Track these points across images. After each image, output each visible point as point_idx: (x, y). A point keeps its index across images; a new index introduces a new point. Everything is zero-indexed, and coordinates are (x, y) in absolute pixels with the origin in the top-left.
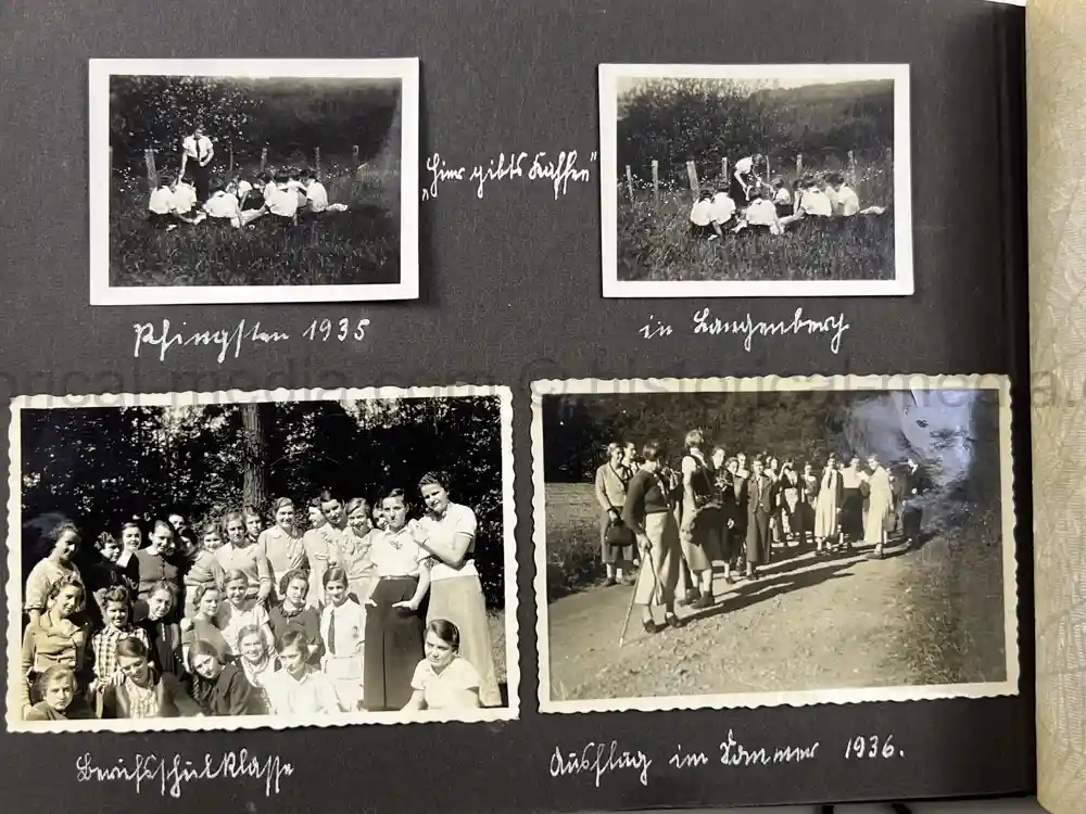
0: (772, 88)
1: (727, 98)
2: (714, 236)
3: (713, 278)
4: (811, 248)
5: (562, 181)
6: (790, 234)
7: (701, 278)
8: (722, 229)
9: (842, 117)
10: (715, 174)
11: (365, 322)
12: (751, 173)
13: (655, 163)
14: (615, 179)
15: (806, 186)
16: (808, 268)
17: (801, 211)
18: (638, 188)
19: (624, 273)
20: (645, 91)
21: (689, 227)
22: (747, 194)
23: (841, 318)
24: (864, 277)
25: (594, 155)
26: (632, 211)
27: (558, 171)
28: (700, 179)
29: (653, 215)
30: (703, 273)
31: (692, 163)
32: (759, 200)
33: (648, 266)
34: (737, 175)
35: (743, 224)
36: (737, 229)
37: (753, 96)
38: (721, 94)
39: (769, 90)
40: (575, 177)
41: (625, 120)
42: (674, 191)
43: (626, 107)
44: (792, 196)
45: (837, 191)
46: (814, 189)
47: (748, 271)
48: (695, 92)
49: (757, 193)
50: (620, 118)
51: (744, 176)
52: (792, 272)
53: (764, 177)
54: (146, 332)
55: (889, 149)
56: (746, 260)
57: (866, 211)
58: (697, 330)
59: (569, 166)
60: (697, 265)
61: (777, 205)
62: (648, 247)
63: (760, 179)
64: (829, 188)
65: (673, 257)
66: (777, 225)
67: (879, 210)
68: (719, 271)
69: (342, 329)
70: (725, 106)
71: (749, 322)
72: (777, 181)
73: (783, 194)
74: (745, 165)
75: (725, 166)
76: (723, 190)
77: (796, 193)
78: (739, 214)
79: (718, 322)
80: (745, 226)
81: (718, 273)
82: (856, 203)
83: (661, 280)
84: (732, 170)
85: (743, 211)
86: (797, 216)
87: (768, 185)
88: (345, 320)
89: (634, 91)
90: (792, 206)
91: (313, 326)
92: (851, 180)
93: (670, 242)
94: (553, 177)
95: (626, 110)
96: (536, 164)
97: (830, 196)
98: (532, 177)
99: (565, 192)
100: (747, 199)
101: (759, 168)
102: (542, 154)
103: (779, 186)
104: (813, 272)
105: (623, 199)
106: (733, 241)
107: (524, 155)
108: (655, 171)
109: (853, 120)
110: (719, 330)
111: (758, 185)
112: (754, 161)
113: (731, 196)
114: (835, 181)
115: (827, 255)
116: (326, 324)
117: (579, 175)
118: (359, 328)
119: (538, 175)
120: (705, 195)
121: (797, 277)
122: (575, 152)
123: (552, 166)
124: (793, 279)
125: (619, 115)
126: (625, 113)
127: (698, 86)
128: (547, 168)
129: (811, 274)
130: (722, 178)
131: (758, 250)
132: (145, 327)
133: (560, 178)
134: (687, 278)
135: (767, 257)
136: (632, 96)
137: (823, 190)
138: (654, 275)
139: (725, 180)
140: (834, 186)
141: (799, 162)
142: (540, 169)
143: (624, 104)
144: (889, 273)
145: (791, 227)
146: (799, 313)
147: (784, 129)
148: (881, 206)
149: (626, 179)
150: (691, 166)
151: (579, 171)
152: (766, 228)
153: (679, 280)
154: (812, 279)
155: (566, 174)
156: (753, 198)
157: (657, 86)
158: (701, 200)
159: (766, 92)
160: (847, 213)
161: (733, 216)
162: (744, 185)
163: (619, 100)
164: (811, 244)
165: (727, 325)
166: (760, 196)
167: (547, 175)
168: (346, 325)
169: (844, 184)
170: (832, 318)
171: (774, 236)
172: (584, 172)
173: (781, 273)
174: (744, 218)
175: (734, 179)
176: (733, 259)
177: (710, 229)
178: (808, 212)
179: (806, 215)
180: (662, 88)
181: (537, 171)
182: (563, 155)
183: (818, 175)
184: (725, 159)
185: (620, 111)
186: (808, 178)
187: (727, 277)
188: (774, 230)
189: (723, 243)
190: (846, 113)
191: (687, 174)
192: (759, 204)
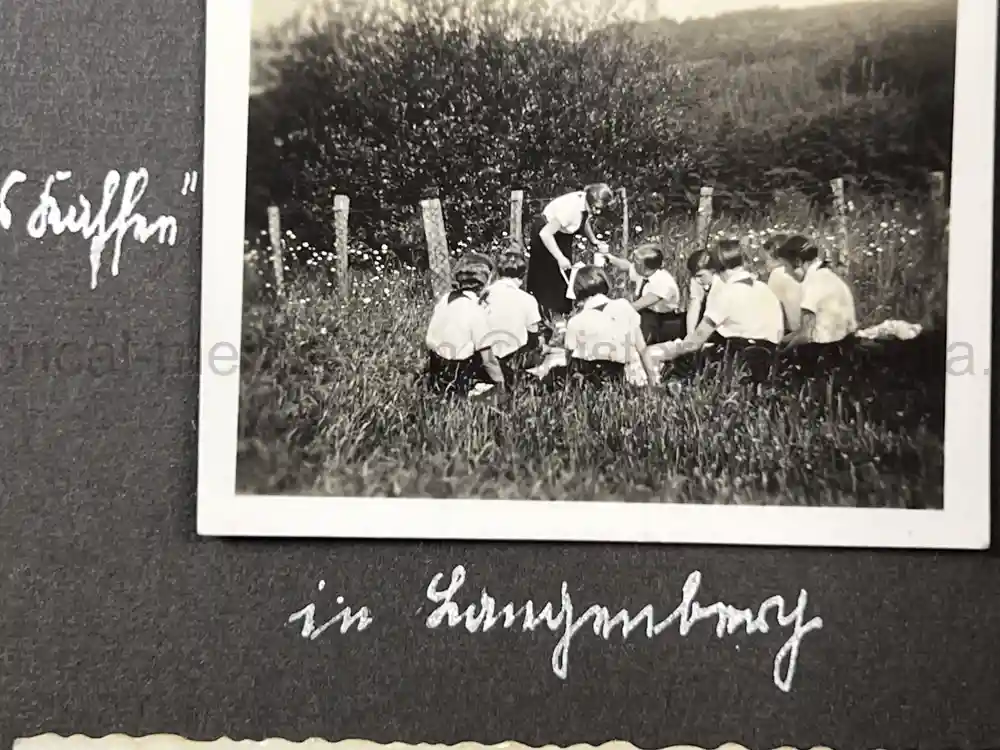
0: (642, 19)
1: (529, 41)
2: (482, 387)
3: (475, 492)
4: (726, 423)
5: (110, 243)
6: (677, 386)
7: (446, 492)
8: (506, 371)
9: (818, 93)
10: (496, 230)
12: (581, 231)
13: (342, 203)
14: (240, 241)
15: (719, 267)
16: (717, 473)
17: (707, 330)
18: (296, 263)
19: (253, 475)
20: (322, 21)
21: (422, 363)
22: (571, 283)
23: (802, 601)
24: (863, 500)
25: (190, 180)
26: (279, 320)
27: (100, 219)
28: (452, 246)
29: (334, 331)
30: (454, 480)
31: (437, 202)
32: (600, 299)
33: (318, 458)
34: (547, 235)
35: (558, 359)
36: (541, 371)
37: (597, 39)
38: (513, 34)
39: (633, 25)
40: (143, 233)
41: (269, 94)
42: (388, 271)
43: (274, 63)
44: (683, 286)
45: (800, 279)
46: (740, 273)
47: (567, 476)
48: (447, 28)
49: (595, 279)
50: (259, 90)
51: (563, 239)
52: (675, 481)
53: (613, 240)
55: (939, 175)
56: (564, 449)
57: (871, 333)
58: (433, 621)
59: (127, 205)
60: (438, 458)
61: (645, 312)
62: (315, 412)
63: (604, 246)
64: (779, 272)
65: (378, 435)
66: (644, 364)
67: (907, 330)
68: (495, 474)
70: (523, 63)
71: (567, 605)
72: (646, 251)
73: (662, 285)
74: (566, 210)
75: (517, 212)
76: (511, 273)
77: (694, 283)
78: (549, 333)
79: (488, 603)
80: (562, 362)
81: (489, 480)
82: (848, 312)
83: (347, 494)
84: (533, 221)
85: (560, 325)
86: (695, 338)
87: (622, 263)
89: (294, 22)
90: (683, 316)
92: (836, 255)
93: (376, 399)
94: (87, 234)
95: (275, 72)
96: (47, 199)
97: (780, 290)
98: (36, 233)
99: (115, 271)
100: (571, 294)
101: (605, 220)
102: (62, 176)
103: (653, 264)
104: (730, 482)
105: (257, 292)
106: (532, 401)
107: (17, 176)
108: (341, 224)
109: (847, 99)
110: (490, 622)
111: (599, 261)
112: (590, 200)
113: (530, 287)
114: (795, 254)
115: (768, 441)
117: (153, 228)
119: (49, 227)
120: (467, 283)
121: (695, 494)
122: (143, 173)
123: (85, 203)
124: (681, 501)
125: (254, 83)
126: (271, 78)
127: (455, 13)
128: (72, 210)
129: (725, 491)
130: (506, 243)
131: (594, 423)
133: (104, 236)
134: (412, 491)
135: (615, 443)
136: (291, 36)
137: (764, 278)
138: (329, 481)
139: (516, 248)
140: (791, 271)
141: (705, 206)
142: (56, 212)
143: (270, 54)
144: (927, 492)
145: (681, 367)
146: (692, 585)
147: (665, 119)
148: (911, 320)
149: (267, 240)
150: (432, 211)
151: (151, 220)
152: (615, 369)
153: (391, 494)
154: (728, 501)
155: (120, 225)
156: (584, 294)
157: (353, 11)
158: (457, 294)
159: (624, 31)
160: (824, 333)
161: (532, 337)
162: (563, 262)
163: (256, 45)
164: (729, 412)
165: (509, 610)
166: (602, 288)
167: (74, 228)
169: (818, 262)
170: (778, 601)
171: (636, 390)
172: (166, 222)
173: (649, 483)
174: (562, 344)
175: (538, 247)
176: (531, 449)
177: (474, 366)
178: (725, 332)
179: (716, 337)
180: (366, 16)
181: (48, 216)
182: (113, 178)
183: (751, 239)
184: (518, 195)
185: (259, 74)
186: (726, 245)
187: (513, 487)
188: (635, 375)
189: (505, 405)
190: (828, 82)
191: (420, 233)
192: (601, 308)
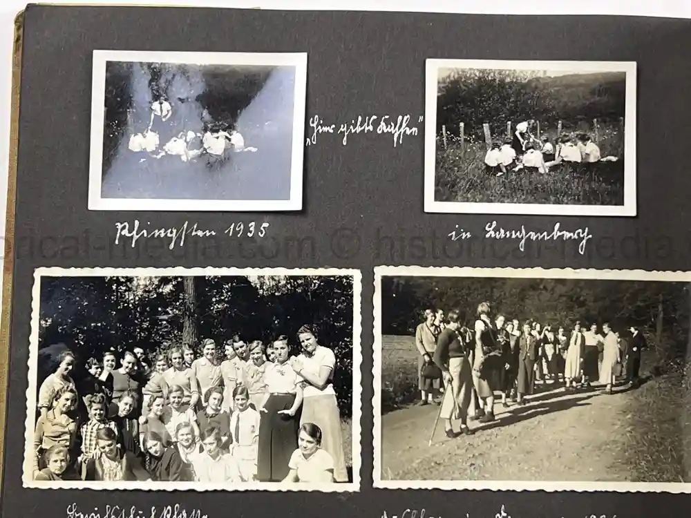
0: (542, 76)
1: (512, 82)
2: (500, 174)
3: (498, 201)
4: (566, 183)
5: (400, 135)
6: (552, 173)
7: (491, 201)
8: (507, 169)
9: (589, 97)
10: (503, 132)
11: (266, 225)
12: (527, 132)
13: (462, 124)
14: (435, 134)
15: (564, 142)
16: (564, 196)
17: (561, 159)
18: (450, 140)
19: (439, 197)
20: (456, 76)
21: (484, 167)
22: (524, 146)
23: (586, 230)
24: (603, 204)
25: (421, 118)
26: (445, 155)
27: (397, 128)
28: (492, 136)
29: (460, 158)
30: (493, 198)
31: (487, 124)
32: (532, 150)
33: (456, 192)
34: (517, 133)
35: (520, 166)
36: (517, 169)
37: (530, 81)
38: (508, 80)
39: (540, 78)
40: (408, 132)
41: (442, 95)
42: (474, 143)
43: (443, 87)
44: (554, 147)
45: (585, 145)
46: (569, 144)
47: (523, 197)
48: (490, 78)
49: (530, 145)
50: (439, 94)
51: (522, 134)
52: (552, 198)
53: (535, 135)
54: (124, 228)
55: (622, 118)
56: (522, 190)
57: (604, 159)
58: (488, 236)
59: (404, 125)
60: (489, 192)
61: (544, 154)
62: (456, 180)
63: (533, 136)
64: (580, 143)
65: (473, 186)
66: (544, 167)
67: (614, 159)
68: (504, 196)
69: (251, 229)
70: (510, 88)
72: (544, 138)
73: (548, 147)
74: (522, 127)
75: (509, 127)
76: (508, 143)
77: (557, 146)
78: (518, 159)
79: (502, 231)
80: (522, 167)
81: (502, 198)
82: (598, 154)
83: (464, 201)
84: (514, 129)
85: (521, 157)
86: (557, 161)
87: (538, 141)
88: (253, 223)
89: (449, 77)
90: (554, 155)
91: (232, 227)
92: (595, 139)
93: (472, 177)
94: (393, 132)
95: (444, 89)
96: (382, 123)
97: (580, 148)
98: (379, 132)
99: (401, 142)
100: (524, 149)
101: (533, 129)
102: (387, 117)
103: (546, 141)
104: (567, 199)
105: (439, 147)
106: (514, 177)
107: (374, 117)
108: (462, 130)
109: (597, 98)
111: (531, 140)
112: (529, 124)
113: (513, 147)
114: (584, 139)
115: (577, 188)
116: (240, 226)
117: (411, 131)
118: (262, 229)
119: (383, 131)
120: (495, 146)
121: (557, 202)
122: (408, 116)
123: (392, 124)
124: (554, 204)
125: (438, 92)
126: (443, 91)
127: (492, 74)
128: (389, 126)
129: (566, 201)
130: (506, 135)
131: (530, 183)
132: (123, 225)
133: (398, 133)
134: (481, 201)
135: (536, 188)
136: (448, 80)
137: (576, 145)
138: (459, 198)
139: (509, 136)
140: (583, 143)
141: (560, 126)
142: (385, 127)
143: (443, 85)
144: (620, 202)
145: (553, 168)
147: (549, 103)
148: (615, 156)
149: (442, 134)
150: (486, 126)
151: (411, 129)
152: (536, 169)
153: (476, 202)
154: (567, 204)
155: (402, 130)
156: (528, 149)
157: (465, 74)
158: (493, 149)
159: (538, 79)
160: (592, 160)
161: (514, 160)
162: (522, 140)
163: (439, 83)
164: (567, 180)
166: (532, 147)
167: (390, 131)
168: (253, 227)
169: (590, 141)
170: (580, 231)
171: (541, 174)
172: (415, 129)
173: (545, 199)
174: (521, 162)
175: (515, 136)
176: (514, 190)
177: (498, 168)
178: (565, 159)
179: (563, 161)
180: (468, 75)
181: (383, 127)
182: (400, 117)
183: (572, 134)
184: (509, 123)
185: (440, 90)
186: (565, 136)
187: (509, 200)
188: (541, 171)
189: (506, 178)
190: (593, 93)
191: (483, 132)
192: (532, 153)
